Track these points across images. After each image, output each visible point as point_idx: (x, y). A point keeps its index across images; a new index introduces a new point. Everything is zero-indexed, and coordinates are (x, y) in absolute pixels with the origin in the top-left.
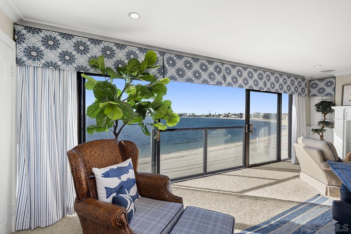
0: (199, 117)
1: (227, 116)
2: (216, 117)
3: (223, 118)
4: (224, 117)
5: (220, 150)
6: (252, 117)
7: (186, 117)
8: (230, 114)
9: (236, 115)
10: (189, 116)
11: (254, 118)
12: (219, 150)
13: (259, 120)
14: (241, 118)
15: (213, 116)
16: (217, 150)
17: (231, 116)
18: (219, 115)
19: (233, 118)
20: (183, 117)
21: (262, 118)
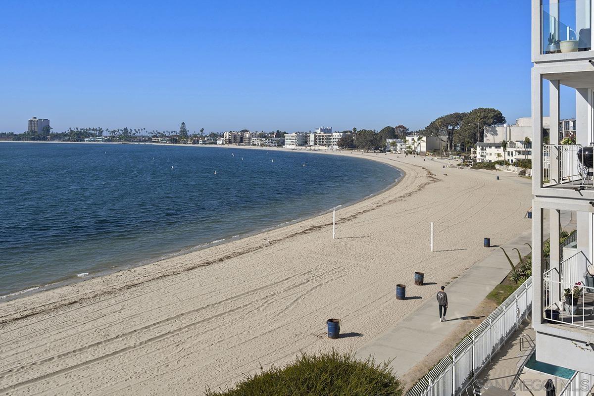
0: (145, 141)
1: (239, 140)
2: (204, 142)
3: (226, 146)
4: (230, 142)
5: (221, 260)
6: (311, 143)
7: (100, 141)
8: (247, 135)
9: (265, 137)
10: (109, 140)
11: (317, 147)
12: (215, 261)
13: (329, 152)
14: (279, 146)
15: (195, 139)
16: (209, 264)
17: (249, 138)
18: (215, 137)
19: (257, 145)
20: (87, 141)
21: (337, 147)
